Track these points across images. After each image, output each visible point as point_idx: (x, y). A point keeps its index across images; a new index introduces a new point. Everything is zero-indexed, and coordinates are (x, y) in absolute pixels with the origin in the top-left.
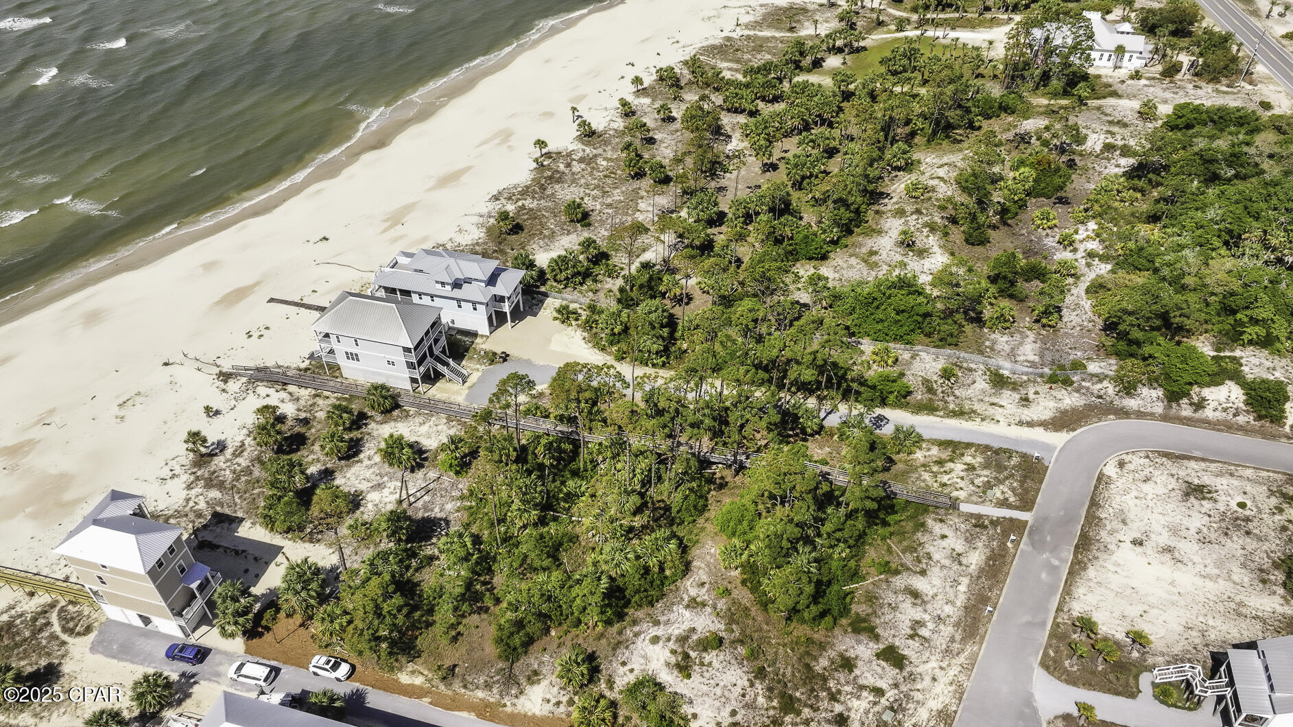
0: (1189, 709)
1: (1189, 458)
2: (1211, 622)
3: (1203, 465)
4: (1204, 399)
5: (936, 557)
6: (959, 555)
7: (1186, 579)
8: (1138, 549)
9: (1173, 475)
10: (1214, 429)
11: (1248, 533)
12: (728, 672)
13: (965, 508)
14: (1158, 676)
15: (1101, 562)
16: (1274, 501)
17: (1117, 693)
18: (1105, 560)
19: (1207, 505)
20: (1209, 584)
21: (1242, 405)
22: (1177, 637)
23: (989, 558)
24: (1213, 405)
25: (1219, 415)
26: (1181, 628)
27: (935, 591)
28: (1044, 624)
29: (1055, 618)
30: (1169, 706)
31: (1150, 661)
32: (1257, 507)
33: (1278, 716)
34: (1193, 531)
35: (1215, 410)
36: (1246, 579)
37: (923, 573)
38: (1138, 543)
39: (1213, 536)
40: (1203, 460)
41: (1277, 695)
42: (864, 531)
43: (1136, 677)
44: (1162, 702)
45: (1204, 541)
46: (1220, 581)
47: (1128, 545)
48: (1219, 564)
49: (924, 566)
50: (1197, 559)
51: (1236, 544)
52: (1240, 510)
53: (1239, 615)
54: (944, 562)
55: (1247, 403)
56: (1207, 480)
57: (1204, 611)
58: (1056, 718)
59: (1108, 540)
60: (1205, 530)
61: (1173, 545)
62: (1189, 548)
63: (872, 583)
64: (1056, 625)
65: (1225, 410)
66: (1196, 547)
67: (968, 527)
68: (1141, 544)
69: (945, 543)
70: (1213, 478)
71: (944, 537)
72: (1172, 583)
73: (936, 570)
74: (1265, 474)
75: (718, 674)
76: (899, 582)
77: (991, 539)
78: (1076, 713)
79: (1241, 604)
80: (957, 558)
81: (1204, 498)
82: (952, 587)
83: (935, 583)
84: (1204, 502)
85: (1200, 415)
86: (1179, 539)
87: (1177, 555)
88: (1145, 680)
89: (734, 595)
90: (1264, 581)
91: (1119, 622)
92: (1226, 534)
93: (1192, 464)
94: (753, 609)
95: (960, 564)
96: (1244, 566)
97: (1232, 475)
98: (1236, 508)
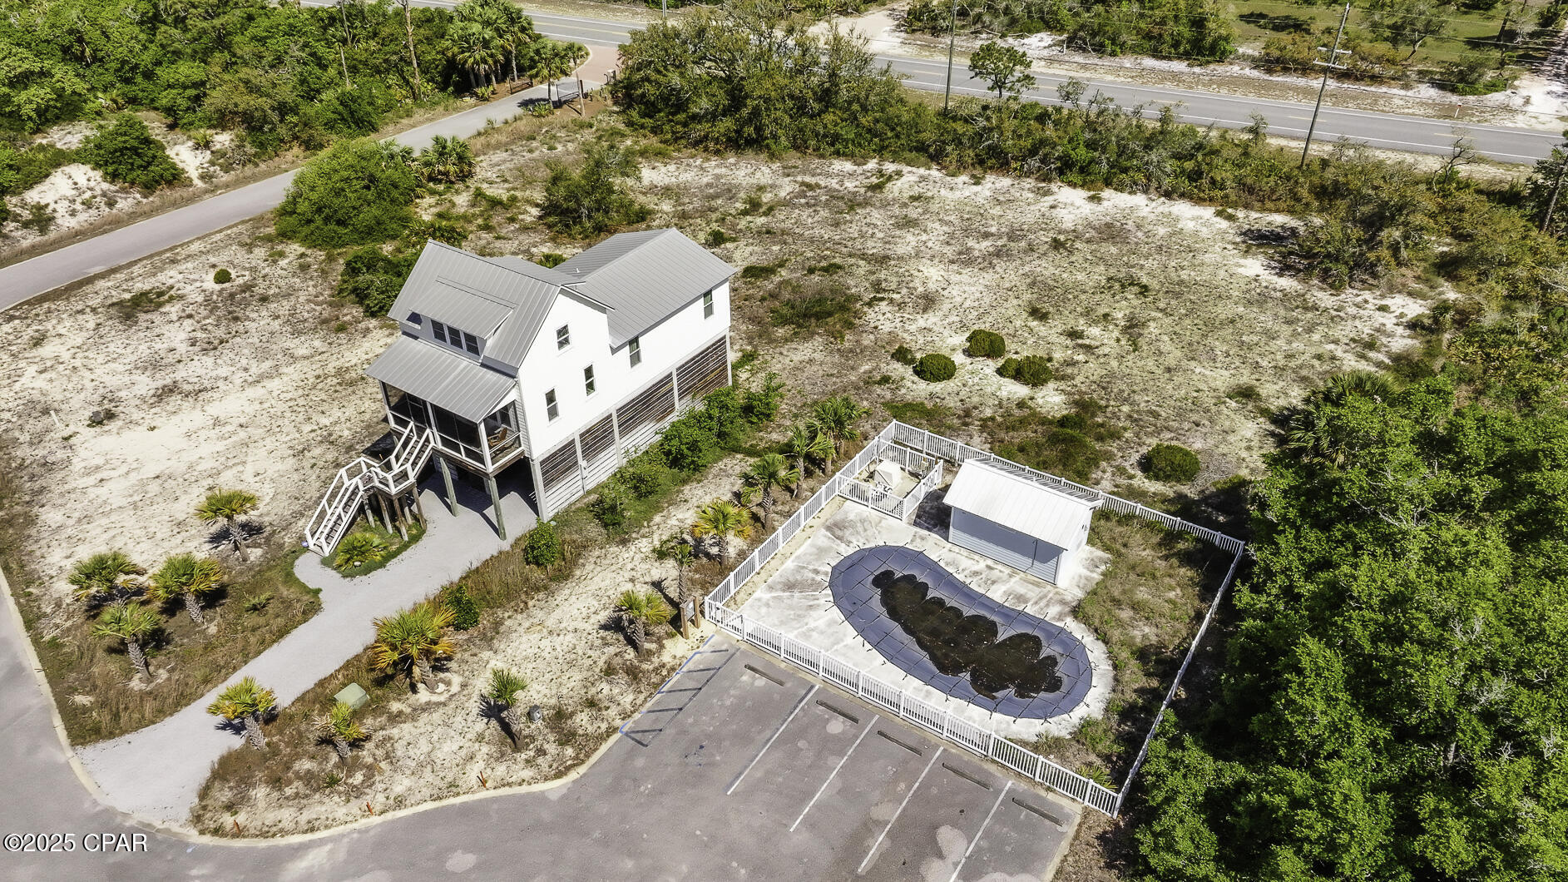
0: (415, 539)
1: (90, 280)
2: (325, 421)
3: (120, 276)
4: (40, 208)
7: (233, 404)
8: (113, 426)
9: (82, 312)
10: (96, 235)
11: (264, 299)
14: (322, 544)
15: (57, 490)
16: (260, 252)
17: (282, 633)
18: (63, 481)
19: (173, 310)
20: (274, 384)
21: (105, 186)
22: (296, 477)
24: (62, 208)
25: (84, 218)
26: (291, 461)
28: (17, 672)
29: (36, 641)
30: (382, 564)
31: (288, 540)
32: (244, 268)
33: (523, 373)
34: (183, 348)
35: (73, 213)
36: (317, 343)
38: (101, 419)
39: (220, 333)
40: (113, 271)
41: (490, 347)
43: (290, 578)
44: (367, 571)
45: (210, 347)
46: (284, 370)
47: (88, 433)
48: (262, 353)
50: (223, 371)
51: (259, 321)
52: (227, 285)
53: (352, 383)
55: (113, 177)
56: (140, 286)
57: (301, 417)
58: (204, 793)
59: (40, 452)
60: (199, 335)
61: (168, 381)
62: (200, 368)
64: (49, 651)
65: (88, 204)
66: (208, 361)
68: (110, 416)
70: (153, 280)
72: (217, 422)
74: (218, 237)
78: (236, 742)
79: (340, 372)
81: (160, 305)
84: (166, 308)
85: (52, 235)
86: (170, 369)
87: (186, 387)
88: (308, 570)
90: (342, 328)
91: (179, 538)
92: (236, 319)
93: (101, 284)
96: (297, 333)
97: (173, 261)
98: (218, 287)
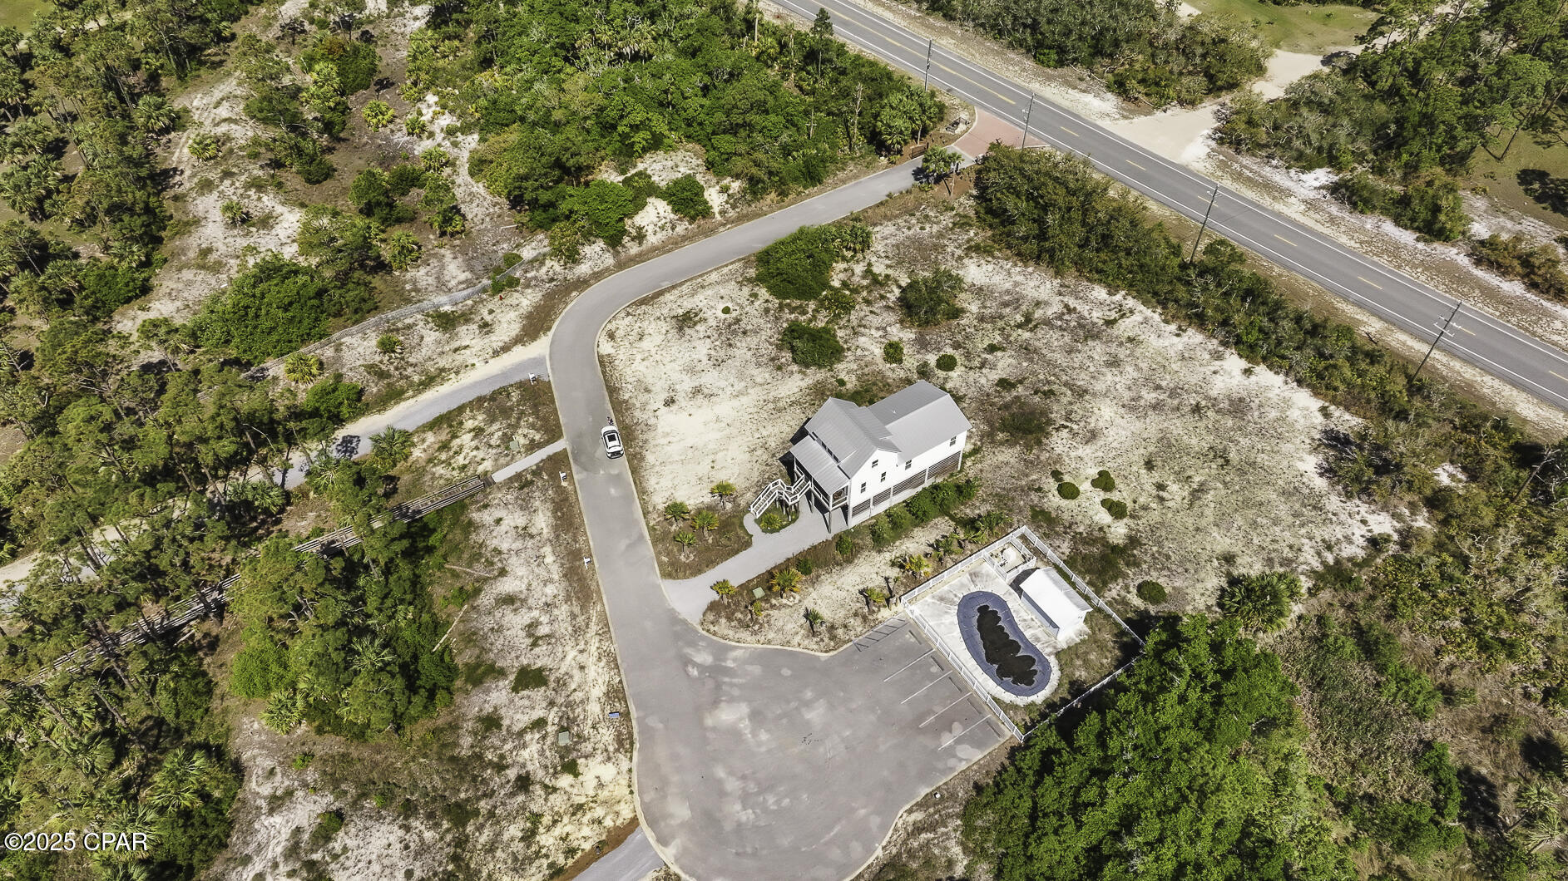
0: (794, 521)
1: (661, 293)
2: (765, 433)
3: (676, 292)
4: (640, 228)
5: (504, 547)
6: (525, 528)
7: (726, 408)
8: (674, 407)
9: (659, 318)
10: (665, 253)
11: (745, 333)
12: (373, 839)
13: (499, 477)
14: (755, 513)
15: (653, 442)
16: (746, 291)
17: (737, 552)
18: (654, 439)
19: (700, 327)
20: (744, 399)
21: (672, 216)
22: (749, 466)
23: (554, 512)
24: (650, 229)
25: (661, 236)
26: (748, 455)
27: (526, 581)
28: (642, 537)
29: (647, 524)
30: (778, 531)
31: (743, 503)
32: (738, 304)
33: (853, 479)
34: (705, 359)
35: (655, 233)
36: (767, 375)
37: (503, 572)
38: (670, 402)
39: (722, 353)
40: (674, 287)
41: (843, 462)
42: (414, 574)
43: (742, 526)
44: (772, 531)
45: (718, 363)
46: (750, 391)
47: (664, 410)
48: (741, 376)
49: (500, 565)
50: (723, 384)
51: (742, 349)
52: (727, 316)
53: (780, 411)
54: (514, 547)
55: (675, 211)
56: (688, 304)
57: (754, 428)
58: (704, 614)
59: (645, 417)
60: (712, 352)
61: (697, 384)
62: (711, 379)
63: (460, 621)
64: (652, 529)
65: (662, 228)
66: (715, 373)
67: (515, 494)
68: (673, 401)
69: (504, 527)
70: (690, 300)
71: (499, 521)
72: (718, 420)
73: (513, 560)
74: (725, 270)
75: (363, 851)
76: (486, 599)
77: (544, 490)
78: (717, 597)
79: (776, 400)
80: (525, 533)
81: (695, 324)
82: (539, 565)
83: (520, 574)
84: (698, 327)
85: (646, 245)
86: (698, 375)
87: (706, 391)
88: (749, 522)
89: (318, 754)
90: (779, 368)
91: (699, 487)
92: (730, 345)
93: (668, 297)
94: (352, 749)
95: (532, 537)
96: (759, 365)
97: (703, 287)
98: (723, 316)
